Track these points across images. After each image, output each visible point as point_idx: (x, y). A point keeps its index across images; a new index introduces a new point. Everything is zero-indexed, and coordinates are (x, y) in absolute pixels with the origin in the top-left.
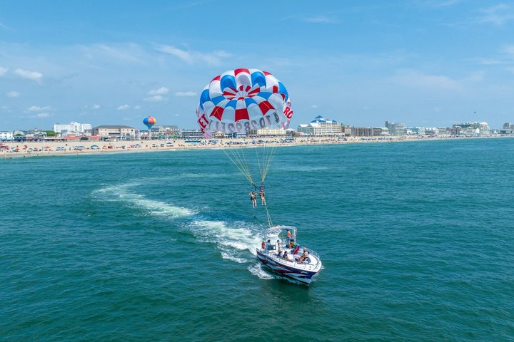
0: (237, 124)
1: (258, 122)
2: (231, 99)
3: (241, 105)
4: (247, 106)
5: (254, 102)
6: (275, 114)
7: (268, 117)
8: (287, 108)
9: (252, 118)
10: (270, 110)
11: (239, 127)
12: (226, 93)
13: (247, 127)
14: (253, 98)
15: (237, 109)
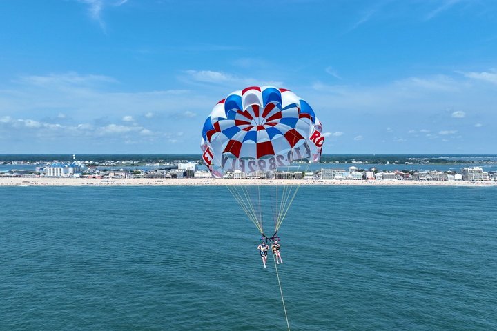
0: (259, 162)
1: (286, 157)
2: (248, 129)
3: (263, 137)
4: (271, 138)
5: (279, 132)
6: (305, 144)
7: (298, 149)
8: (316, 132)
9: (277, 152)
10: (300, 140)
11: (262, 164)
12: (238, 123)
13: (272, 164)
14: (276, 126)
15: (258, 142)
